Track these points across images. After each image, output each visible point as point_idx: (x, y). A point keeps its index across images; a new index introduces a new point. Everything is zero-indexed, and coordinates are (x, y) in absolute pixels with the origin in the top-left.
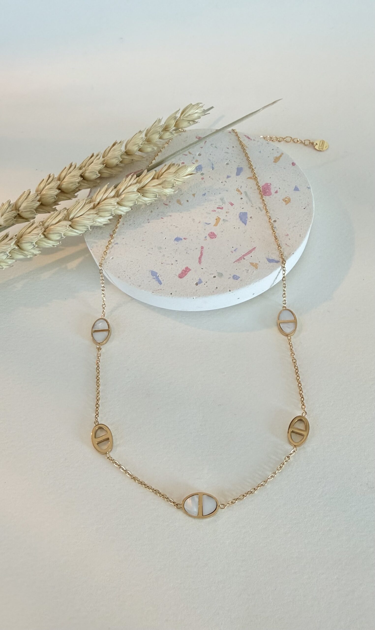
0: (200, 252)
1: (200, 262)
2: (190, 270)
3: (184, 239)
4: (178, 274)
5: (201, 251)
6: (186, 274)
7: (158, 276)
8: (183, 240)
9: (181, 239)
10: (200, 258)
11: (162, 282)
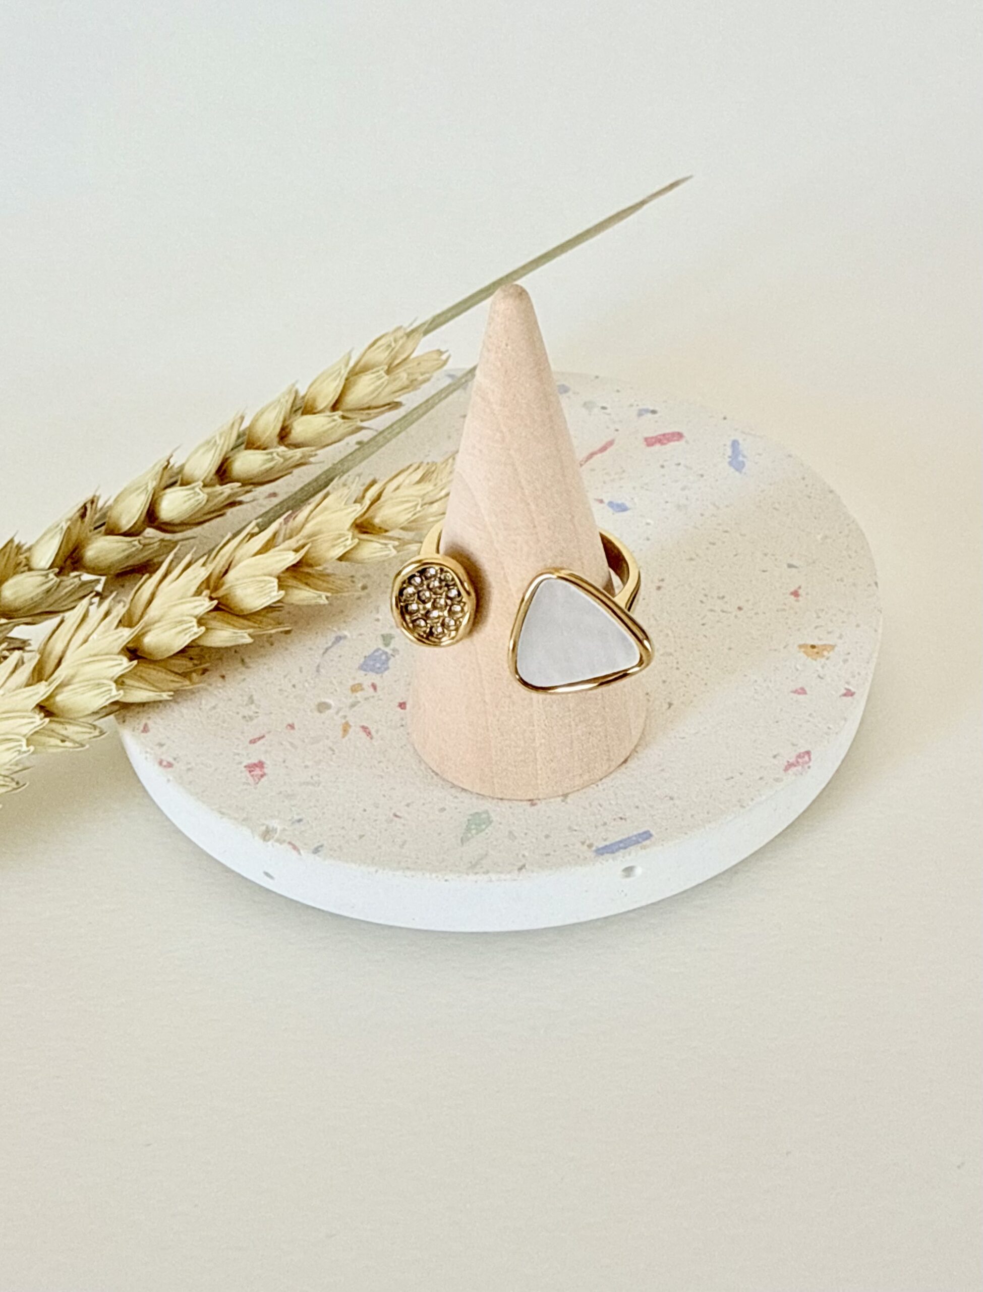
0: (591, 461)
1: (611, 443)
2: (646, 439)
3: (601, 501)
4: (682, 443)
5: (586, 461)
6: (664, 435)
7: (730, 457)
8: (606, 501)
9: (611, 504)
10: (603, 449)
11: (729, 443)
